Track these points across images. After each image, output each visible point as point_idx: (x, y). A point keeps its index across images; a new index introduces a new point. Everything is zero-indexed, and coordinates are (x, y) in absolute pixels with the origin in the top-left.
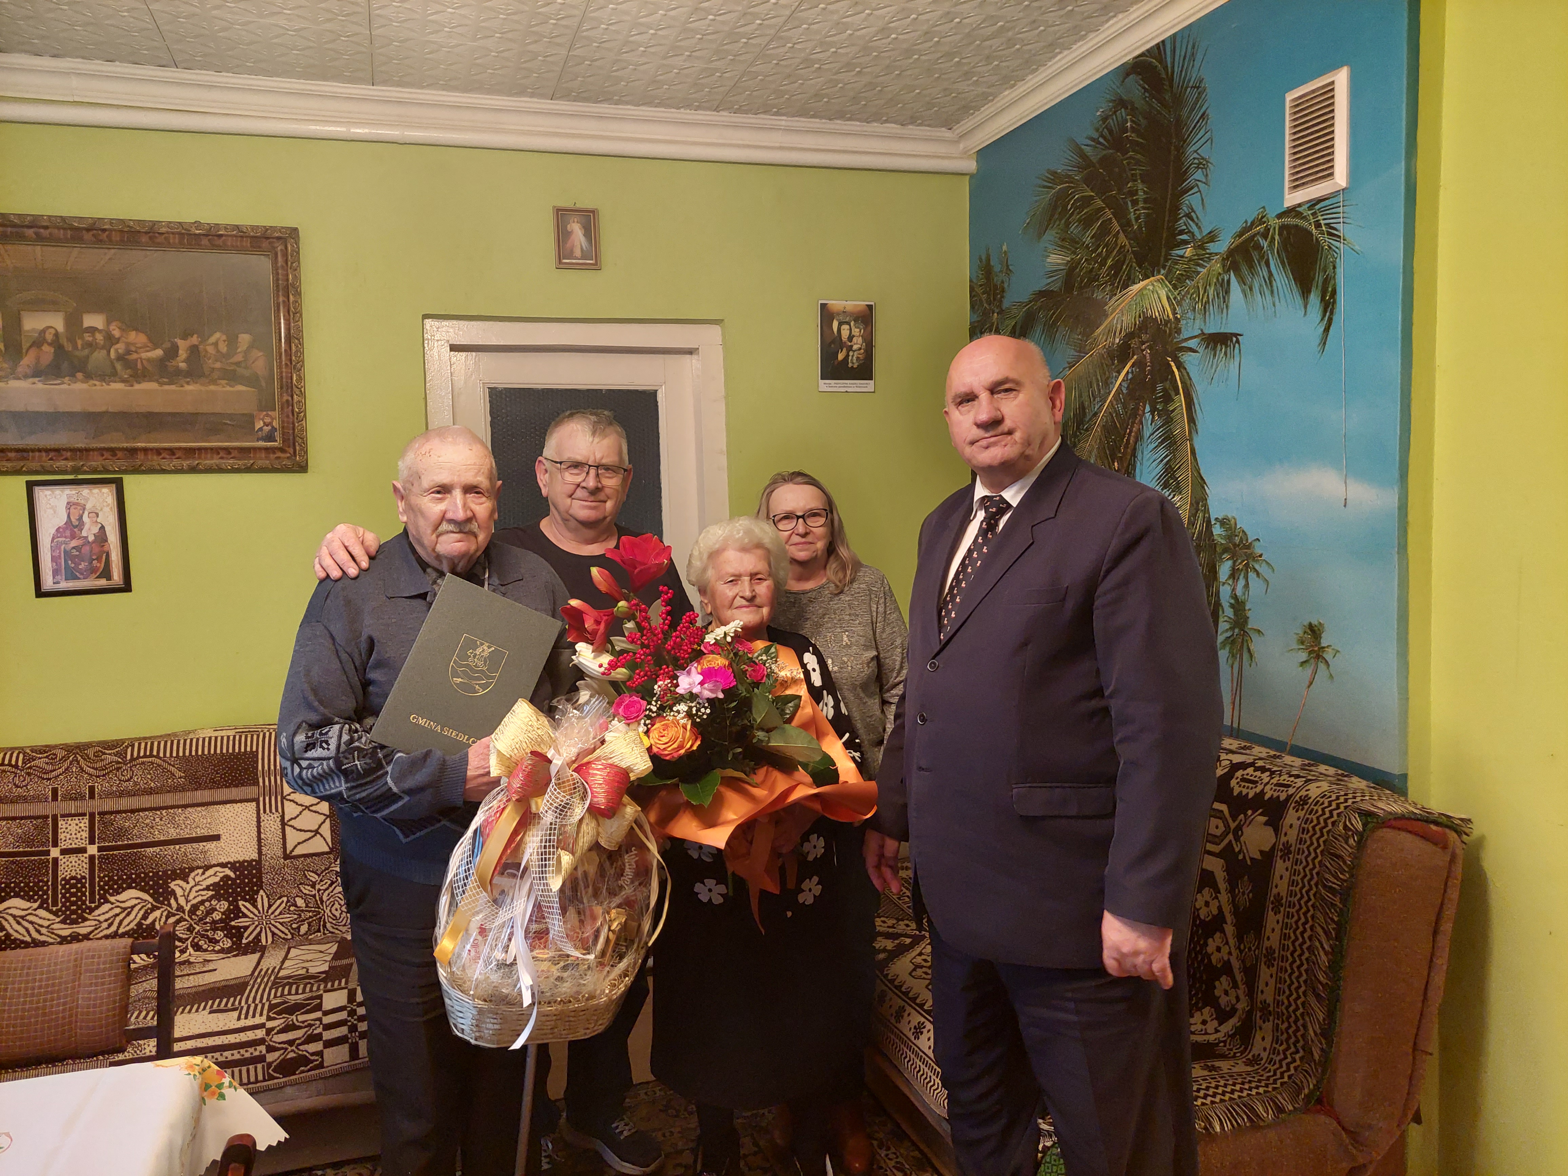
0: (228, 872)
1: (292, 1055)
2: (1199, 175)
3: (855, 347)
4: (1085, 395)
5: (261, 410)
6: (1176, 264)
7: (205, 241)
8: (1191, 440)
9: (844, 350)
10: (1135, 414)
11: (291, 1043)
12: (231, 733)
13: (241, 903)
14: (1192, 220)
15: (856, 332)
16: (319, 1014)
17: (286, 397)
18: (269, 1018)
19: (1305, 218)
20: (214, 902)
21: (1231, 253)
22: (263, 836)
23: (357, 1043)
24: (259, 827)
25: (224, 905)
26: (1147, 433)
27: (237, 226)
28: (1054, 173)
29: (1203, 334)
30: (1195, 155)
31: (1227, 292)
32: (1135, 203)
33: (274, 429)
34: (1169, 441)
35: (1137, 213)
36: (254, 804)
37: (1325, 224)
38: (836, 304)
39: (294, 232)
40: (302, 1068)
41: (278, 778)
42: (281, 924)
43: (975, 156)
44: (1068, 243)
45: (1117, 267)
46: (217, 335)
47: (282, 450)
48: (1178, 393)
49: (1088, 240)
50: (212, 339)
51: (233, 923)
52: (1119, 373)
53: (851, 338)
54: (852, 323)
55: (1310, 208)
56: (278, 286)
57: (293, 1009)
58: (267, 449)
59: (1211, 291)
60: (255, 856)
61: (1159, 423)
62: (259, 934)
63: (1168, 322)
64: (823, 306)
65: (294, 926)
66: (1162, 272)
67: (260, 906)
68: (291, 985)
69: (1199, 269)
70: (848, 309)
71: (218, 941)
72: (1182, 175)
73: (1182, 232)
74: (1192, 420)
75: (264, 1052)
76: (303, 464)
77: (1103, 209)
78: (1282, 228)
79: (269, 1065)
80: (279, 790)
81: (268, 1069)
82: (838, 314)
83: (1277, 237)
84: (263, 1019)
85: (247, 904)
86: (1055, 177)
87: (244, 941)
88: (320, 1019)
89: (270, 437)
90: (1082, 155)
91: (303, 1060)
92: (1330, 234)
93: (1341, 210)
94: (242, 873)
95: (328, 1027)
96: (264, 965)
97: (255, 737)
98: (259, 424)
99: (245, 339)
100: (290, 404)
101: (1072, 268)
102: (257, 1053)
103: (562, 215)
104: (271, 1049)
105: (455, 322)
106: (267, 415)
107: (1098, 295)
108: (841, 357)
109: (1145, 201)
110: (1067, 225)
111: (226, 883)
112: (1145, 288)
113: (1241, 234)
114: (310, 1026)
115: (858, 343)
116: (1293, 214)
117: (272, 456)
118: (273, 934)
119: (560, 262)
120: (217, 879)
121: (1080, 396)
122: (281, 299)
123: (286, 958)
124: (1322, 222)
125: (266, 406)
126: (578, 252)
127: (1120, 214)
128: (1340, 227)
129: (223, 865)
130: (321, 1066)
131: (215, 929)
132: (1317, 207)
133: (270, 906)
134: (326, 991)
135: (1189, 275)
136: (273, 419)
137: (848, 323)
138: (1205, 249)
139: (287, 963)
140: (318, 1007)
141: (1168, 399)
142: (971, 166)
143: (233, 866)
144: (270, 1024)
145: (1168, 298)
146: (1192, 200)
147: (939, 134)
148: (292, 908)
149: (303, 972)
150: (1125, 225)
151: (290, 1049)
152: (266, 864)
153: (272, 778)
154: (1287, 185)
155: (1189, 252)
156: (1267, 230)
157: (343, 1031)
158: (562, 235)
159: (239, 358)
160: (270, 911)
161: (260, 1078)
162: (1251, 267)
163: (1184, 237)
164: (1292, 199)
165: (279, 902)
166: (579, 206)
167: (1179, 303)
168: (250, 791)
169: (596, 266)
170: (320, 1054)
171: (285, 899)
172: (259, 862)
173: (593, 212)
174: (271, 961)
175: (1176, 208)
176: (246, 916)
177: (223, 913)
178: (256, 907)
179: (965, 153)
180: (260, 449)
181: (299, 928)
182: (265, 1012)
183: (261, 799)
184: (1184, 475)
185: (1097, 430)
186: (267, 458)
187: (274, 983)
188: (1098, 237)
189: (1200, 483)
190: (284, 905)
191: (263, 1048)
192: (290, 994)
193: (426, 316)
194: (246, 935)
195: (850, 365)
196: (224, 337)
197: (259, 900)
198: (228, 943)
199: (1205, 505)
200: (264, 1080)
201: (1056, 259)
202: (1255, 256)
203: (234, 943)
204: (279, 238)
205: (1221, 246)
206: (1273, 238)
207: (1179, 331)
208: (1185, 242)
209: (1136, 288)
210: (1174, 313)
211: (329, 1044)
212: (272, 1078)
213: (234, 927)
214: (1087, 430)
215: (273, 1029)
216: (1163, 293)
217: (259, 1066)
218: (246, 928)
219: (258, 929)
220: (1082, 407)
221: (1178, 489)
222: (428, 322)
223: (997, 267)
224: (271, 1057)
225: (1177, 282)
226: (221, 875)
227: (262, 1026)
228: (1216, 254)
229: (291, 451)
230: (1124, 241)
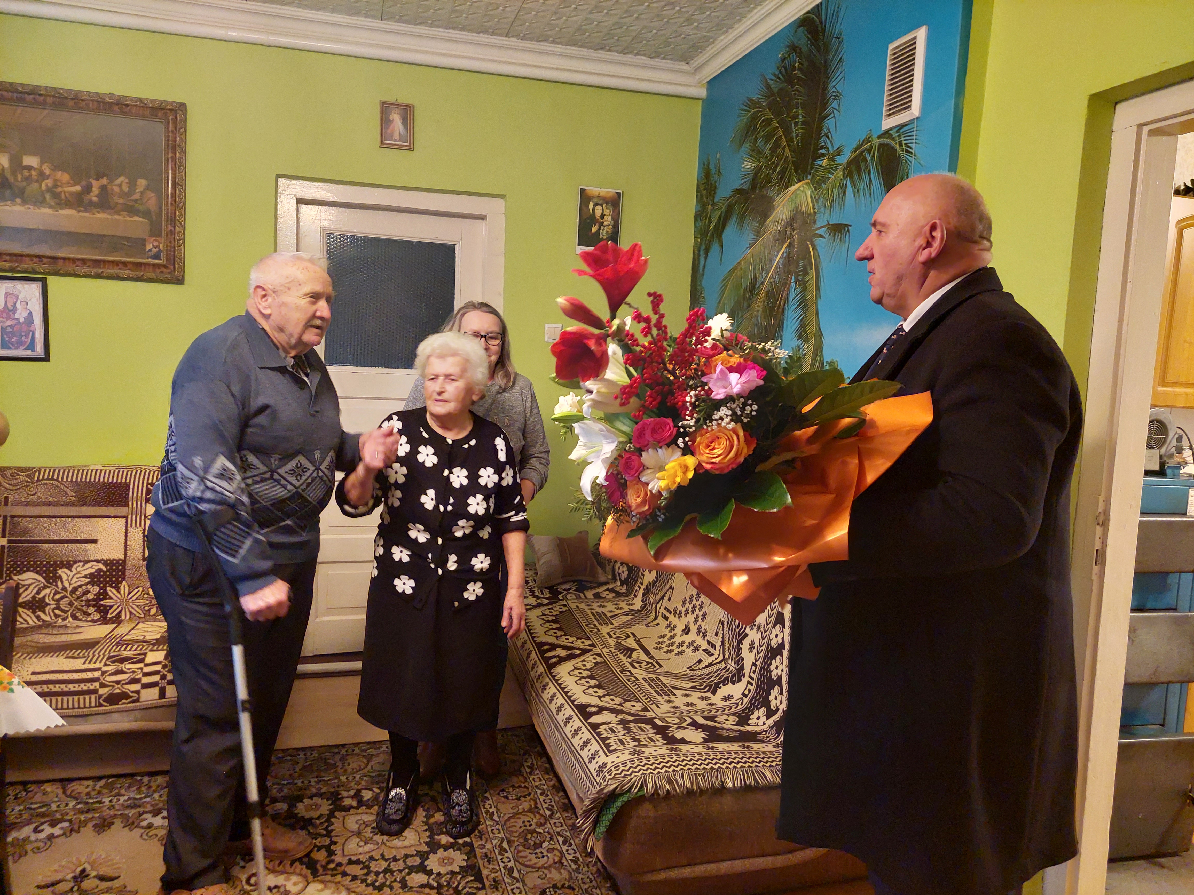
0: (101, 566)
1: (117, 691)
2: (835, 104)
3: (605, 224)
4: (757, 268)
5: (151, 236)
6: (817, 171)
7: (116, 108)
8: (816, 303)
9: (597, 225)
10: (785, 284)
11: (118, 682)
12: (113, 468)
13: (108, 589)
14: (828, 137)
15: (607, 212)
16: (141, 665)
17: (170, 228)
18: (105, 665)
19: (893, 139)
20: (89, 587)
21: (849, 163)
22: (128, 543)
23: (165, 687)
24: (126, 536)
25: (96, 589)
26: (791, 299)
27: (140, 99)
28: (751, 100)
29: (829, 224)
30: (834, 90)
31: (845, 193)
32: (796, 124)
33: (160, 251)
34: (804, 304)
35: (796, 132)
36: (124, 520)
37: (906, 144)
38: (593, 190)
39: (182, 107)
40: (124, 701)
41: (143, 503)
42: (137, 606)
43: (706, 85)
44: (755, 154)
45: (783, 172)
46: (122, 179)
47: (165, 266)
48: (812, 269)
49: (767, 152)
50: (118, 181)
51: (102, 602)
52: (778, 252)
53: (602, 216)
54: (605, 205)
55: (897, 132)
56: (168, 145)
57: (123, 660)
58: (154, 265)
59: (836, 193)
60: (122, 557)
61: (799, 290)
62: (120, 612)
63: (809, 215)
64: (583, 190)
65: (147, 608)
66: (809, 177)
67: (122, 592)
68: (128, 645)
69: (830, 176)
71: (90, 614)
72: (825, 104)
73: (822, 147)
74: (818, 289)
75: (98, 687)
76: (180, 278)
77: (777, 128)
78: (881, 145)
79: (100, 697)
80: (143, 511)
81: (99, 698)
82: (594, 197)
83: (876, 153)
84: (101, 665)
85: (113, 590)
86: (752, 104)
87: (109, 616)
88: (141, 669)
89: (157, 257)
90: (768, 87)
91: (124, 696)
92: (907, 151)
93: (914, 133)
94: (112, 568)
95: (146, 674)
96: (115, 633)
97: (129, 473)
98: (149, 246)
99: (142, 183)
100: (173, 233)
101: (757, 171)
102: (92, 687)
103: (386, 108)
104: (103, 685)
105: (301, 182)
106: (156, 240)
107: (770, 194)
108: (594, 230)
109: (803, 123)
110: (756, 139)
111: (99, 574)
112: (798, 189)
113: (856, 150)
114: (134, 672)
115: (608, 221)
116: (887, 135)
117: (158, 271)
118: (131, 613)
119: (382, 142)
120: (93, 571)
121: (755, 269)
122: (170, 155)
123: (133, 629)
124: (904, 142)
125: (155, 232)
126: (396, 136)
127: (787, 132)
128: (913, 146)
129: (98, 561)
130: (137, 700)
131: (88, 606)
132: (901, 131)
133: (129, 593)
134: (151, 650)
135: (824, 180)
136: (160, 243)
137: (601, 205)
138: (834, 161)
139: (133, 632)
140: (142, 661)
141: (805, 273)
142: (703, 93)
143: (105, 562)
144: (105, 669)
145: (811, 197)
146: (829, 123)
147: (679, 67)
148: (146, 596)
149: (142, 638)
150: (790, 141)
151: (116, 686)
152: (129, 564)
153: (139, 503)
154: (884, 113)
155: (824, 162)
156: (871, 147)
157: (156, 678)
158: (385, 122)
159: (136, 196)
160: (130, 596)
161: (93, 704)
162: (859, 175)
163: (823, 151)
164: (888, 123)
165: (136, 590)
166: (400, 101)
167: (817, 201)
168: (123, 511)
169: (411, 148)
170: (138, 692)
171: (141, 589)
172: (124, 561)
173: (410, 107)
174: (122, 630)
175: (820, 129)
176: (111, 598)
177: (95, 595)
178: (119, 592)
179: (700, 82)
180: (148, 264)
181: (149, 610)
182: (104, 661)
183: (130, 517)
184: (811, 330)
185: (762, 295)
186: (154, 272)
187: (118, 643)
188: (773, 150)
189: (820, 335)
190: (139, 593)
191: (97, 685)
192: (125, 650)
193: (278, 176)
194: (111, 611)
195: (601, 236)
196: (127, 181)
197: (122, 587)
198: (97, 616)
199: (822, 352)
200: (96, 706)
201: (748, 165)
202: (862, 165)
203: (101, 617)
204: (171, 110)
205: (843, 160)
206: (874, 154)
207: (815, 222)
208: (823, 155)
209: (793, 188)
210: (814, 209)
211: (146, 686)
212: (101, 705)
213: (102, 605)
214: (757, 294)
215: (106, 672)
216: (809, 193)
217: (93, 697)
218: (111, 607)
219: (120, 608)
220: (755, 278)
221: (806, 340)
222: (281, 180)
223: (713, 170)
224: (103, 691)
225: (817, 185)
226: (96, 568)
227: (99, 669)
228: (841, 165)
229: (172, 267)
230: (788, 153)
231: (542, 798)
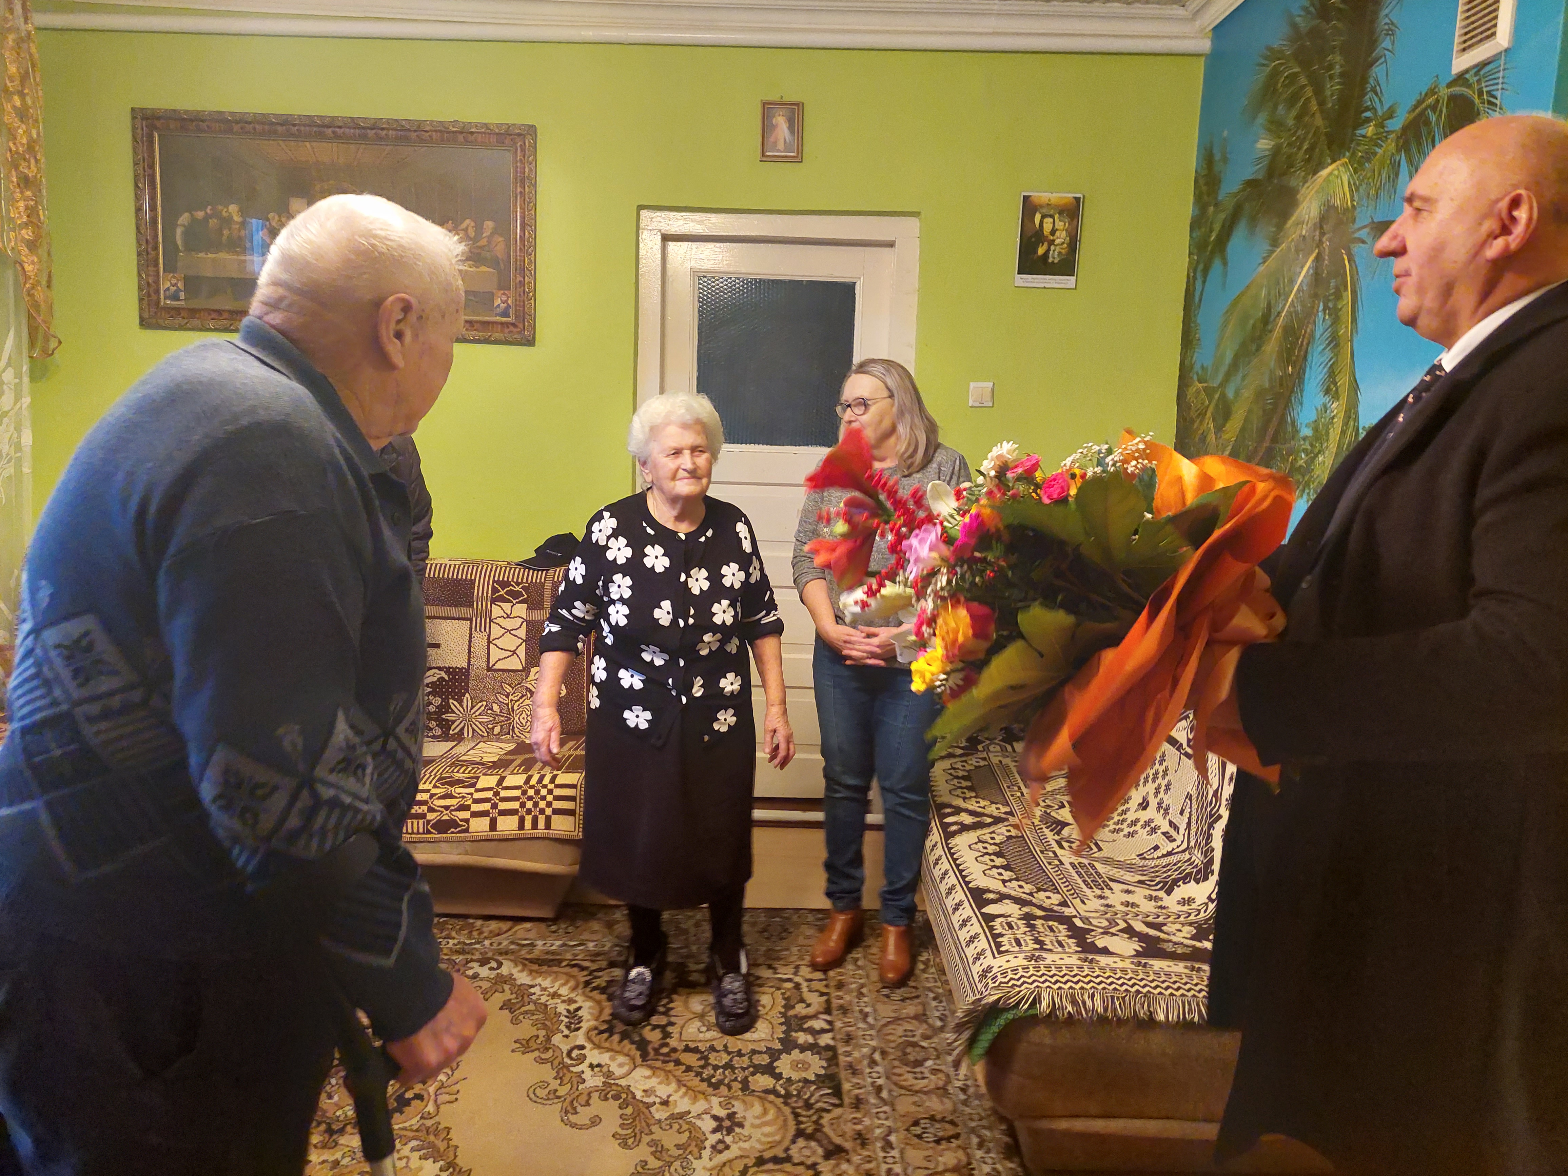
0: (443, 674)
1: (446, 818)
2: (1386, 43)
3: (1057, 242)
4: (1273, 292)
5: (500, 289)
6: (1358, 145)
7: (460, 138)
8: (1351, 341)
9: (1046, 244)
10: (1309, 314)
11: (447, 808)
12: (458, 563)
13: (451, 701)
14: (1376, 94)
15: (1059, 225)
16: (472, 790)
17: (519, 278)
18: (435, 787)
19: (1469, 86)
20: (431, 697)
21: (1405, 129)
22: (472, 650)
23: (496, 818)
24: (470, 641)
25: (438, 701)
26: (1318, 334)
27: (486, 124)
28: (1269, 48)
29: (1373, 222)
30: (1387, 20)
31: (1397, 175)
32: (1331, 77)
33: (509, 306)
34: (1335, 342)
35: (1332, 88)
36: (468, 622)
37: (1489, 92)
38: (1041, 196)
39: (532, 130)
40: (453, 830)
41: (489, 604)
42: (480, 723)
43: (1210, 35)
44: (1276, 127)
45: (1311, 149)
46: (468, 221)
47: (514, 325)
48: (1346, 289)
49: (1291, 122)
50: (464, 226)
51: (444, 716)
52: (1302, 267)
53: (1053, 232)
54: (1057, 216)
55: (1476, 74)
56: (516, 179)
57: (453, 783)
58: (502, 324)
59: (1384, 175)
60: (465, 665)
61: (1329, 323)
62: (463, 728)
63: (1346, 210)
64: (1026, 198)
65: (490, 726)
66: (1347, 154)
67: (465, 706)
68: (462, 766)
69: (1377, 149)
70: (1053, 201)
71: (432, 729)
72: (1373, 43)
73: (1367, 109)
74: (1354, 320)
75: (426, 811)
76: (530, 338)
77: (1304, 86)
78: (1452, 98)
79: (429, 822)
80: (488, 613)
81: (428, 824)
82: (1041, 206)
83: (1444, 110)
84: (430, 787)
85: (456, 703)
86: (1273, 54)
87: (451, 732)
88: (472, 794)
89: (505, 314)
90: (1294, 26)
91: (453, 824)
92: (1490, 103)
93: (1501, 74)
94: (454, 677)
95: (476, 801)
96: (453, 752)
97: (475, 568)
98: (498, 302)
99: (489, 225)
100: (522, 284)
101: (1276, 152)
102: (420, 811)
103: (767, 109)
104: (431, 810)
105: (666, 213)
106: (504, 294)
107: (1293, 183)
108: (1041, 251)
109: (1342, 75)
110: (1275, 107)
111: (441, 684)
112: (1331, 174)
113: (1416, 107)
114: (463, 797)
115: (1061, 237)
116: (1461, 82)
117: (506, 330)
118: (474, 730)
119: (763, 155)
120: (435, 679)
121: (1269, 294)
122: (519, 190)
123: (472, 748)
124: (1485, 90)
125: (503, 286)
126: (781, 146)
127: (1319, 91)
128: (1498, 94)
129: (440, 669)
130: (467, 831)
131: (430, 719)
132: (1482, 73)
133: (473, 707)
134: (484, 774)
135: (1369, 156)
136: (508, 297)
137: (1052, 216)
138: (1383, 127)
139: (471, 752)
140: (473, 785)
141: (1338, 296)
142: (1205, 45)
143: (447, 670)
144: (434, 791)
145: (1349, 183)
146: (1378, 71)
147: (1170, 12)
148: (489, 712)
149: (478, 759)
150: (1321, 104)
151: (445, 812)
152: (472, 673)
153: (484, 604)
154: (1455, 48)
155: (1370, 130)
156: (1437, 101)
157: (487, 806)
158: (767, 127)
159: (484, 242)
160: (473, 711)
161: (421, 830)
162: (1419, 144)
163: (1368, 114)
164: (1461, 63)
165: (480, 704)
166: (786, 99)
167: (1357, 190)
168: (466, 612)
169: (798, 159)
170: (467, 821)
171: (484, 703)
172: (468, 670)
173: (798, 105)
174: (461, 749)
175: (1364, 80)
176: (454, 712)
177: (437, 707)
178: (462, 706)
179: (1202, 30)
180: (496, 323)
181: (493, 728)
182: (434, 782)
183: (474, 619)
184: (1343, 381)
185: (1278, 332)
186: (502, 332)
187: (453, 763)
188: (1299, 118)
189: (1354, 387)
190: (483, 708)
191: (425, 808)
192: (458, 772)
193: (641, 207)
194: (453, 727)
195: (1050, 260)
196: (473, 224)
197: (465, 701)
198: (438, 732)
199: (1356, 413)
200: (424, 833)
201: (1264, 144)
202: (1424, 131)
203: (443, 732)
204: (519, 135)
205: (1396, 124)
206: (1441, 111)
207: (1354, 221)
208: (1368, 120)
209: (1324, 173)
210: (1352, 200)
211: (475, 814)
212: (429, 832)
213: (444, 720)
214: (1271, 331)
215: (435, 794)
216: (1345, 178)
217: (421, 821)
218: (453, 722)
219: (462, 724)
220: (1269, 307)
221: (1336, 397)
222: (644, 213)
223: (1217, 157)
224: (430, 816)
225: (1358, 165)
226: (439, 676)
227: (428, 791)
228: (1392, 132)
229: (521, 326)
230: (1319, 121)
231: (934, 1003)
